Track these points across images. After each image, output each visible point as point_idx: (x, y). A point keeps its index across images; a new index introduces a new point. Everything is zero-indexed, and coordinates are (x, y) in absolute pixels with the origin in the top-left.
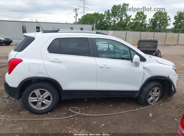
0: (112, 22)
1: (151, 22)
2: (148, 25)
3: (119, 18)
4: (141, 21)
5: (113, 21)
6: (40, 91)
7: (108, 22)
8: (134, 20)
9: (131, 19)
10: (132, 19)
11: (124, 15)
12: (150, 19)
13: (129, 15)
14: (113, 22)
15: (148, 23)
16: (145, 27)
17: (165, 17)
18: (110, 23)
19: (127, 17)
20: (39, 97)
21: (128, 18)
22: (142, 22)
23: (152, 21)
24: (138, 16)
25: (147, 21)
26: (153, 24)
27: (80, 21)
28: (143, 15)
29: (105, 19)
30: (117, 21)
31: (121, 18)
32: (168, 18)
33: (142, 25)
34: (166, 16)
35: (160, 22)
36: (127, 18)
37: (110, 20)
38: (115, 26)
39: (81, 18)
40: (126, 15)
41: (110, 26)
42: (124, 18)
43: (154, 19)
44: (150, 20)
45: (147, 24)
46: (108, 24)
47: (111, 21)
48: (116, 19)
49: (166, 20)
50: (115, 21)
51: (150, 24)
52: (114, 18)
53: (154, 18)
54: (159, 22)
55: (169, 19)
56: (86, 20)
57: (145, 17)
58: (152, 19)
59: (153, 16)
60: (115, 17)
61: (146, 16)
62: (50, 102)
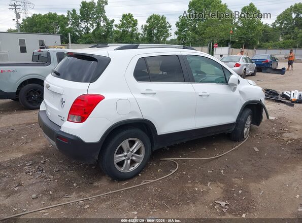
0: (82, 31)
1: (145, 31)
2: (142, 34)
3: (94, 25)
4: (130, 30)
5: (84, 28)
6: (130, 142)
7: (77, 31)
8: (120, 27)
9: (114, 26)
10: (116, 26)
11: (102, 19)
12: (142, 26)
13: (111, 19)
14: (84, 31)
15: (141, 32)
16: (137, 39)
17: (164, 24)
18: (80, 32)
19: (107, 22)
20: (128, 151)
21: (110, 24)
22: (133, 31)
23: (146, 29)
24: (125, 20)
25: (140, 30)
26: (148, 33)
27: (21, 27)
28: (133, 20)
29: (70, 26)
30: (91, 28)
31: (98, 24)
32: (168, 25)
33: (132, 35)
34: (164, 22)
35: (158, 31)
36: (108, 24)
37: (78, 26)
38: (90, 37)
39: (23, 23)
40: (105, 19)
41: (81, 37)
42: (102, 24)
43: (148, 27)
44: (144, 27)
45: (139, 34)
46: (77, 34)
47: (81, 29)
48: (89, 25)
49: (165, 27)
50: (88, 29)
51: (145, 34)
52: (86, 24)
53: (148, 25)
54: (156, 31)
55: (170, 27)
56: (34, 26)
57: (135, 23)
58: (146, 26)
59: (147, 22)
60: (87, 22)
61: (136, 20)
62: (142, 156)
